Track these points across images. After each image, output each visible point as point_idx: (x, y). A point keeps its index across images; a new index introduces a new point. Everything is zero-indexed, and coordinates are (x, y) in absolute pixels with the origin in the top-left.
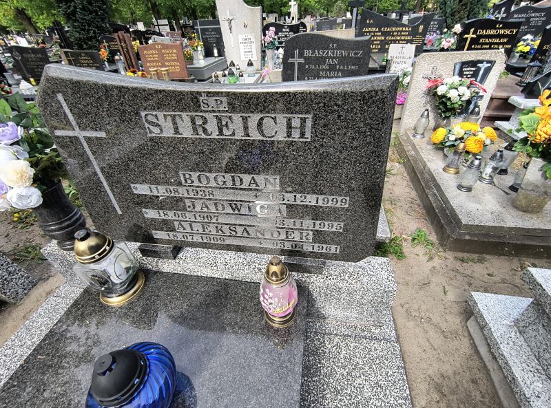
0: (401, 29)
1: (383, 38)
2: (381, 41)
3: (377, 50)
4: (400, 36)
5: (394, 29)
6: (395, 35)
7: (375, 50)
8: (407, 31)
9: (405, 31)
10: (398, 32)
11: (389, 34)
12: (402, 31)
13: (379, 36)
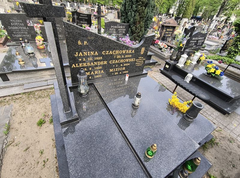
0: (124, 52)
1: (105, 63)
2: (104, 66)
3: (100, 76)
4: (123, 59)
5: (117, 52)
6: (119, 59)
7: (97, 76)
8: (130, 54)
9: (128, 54)
10: (121, 55)
11: (112, 57)
12: (126, 54)
13: (100, 61)
